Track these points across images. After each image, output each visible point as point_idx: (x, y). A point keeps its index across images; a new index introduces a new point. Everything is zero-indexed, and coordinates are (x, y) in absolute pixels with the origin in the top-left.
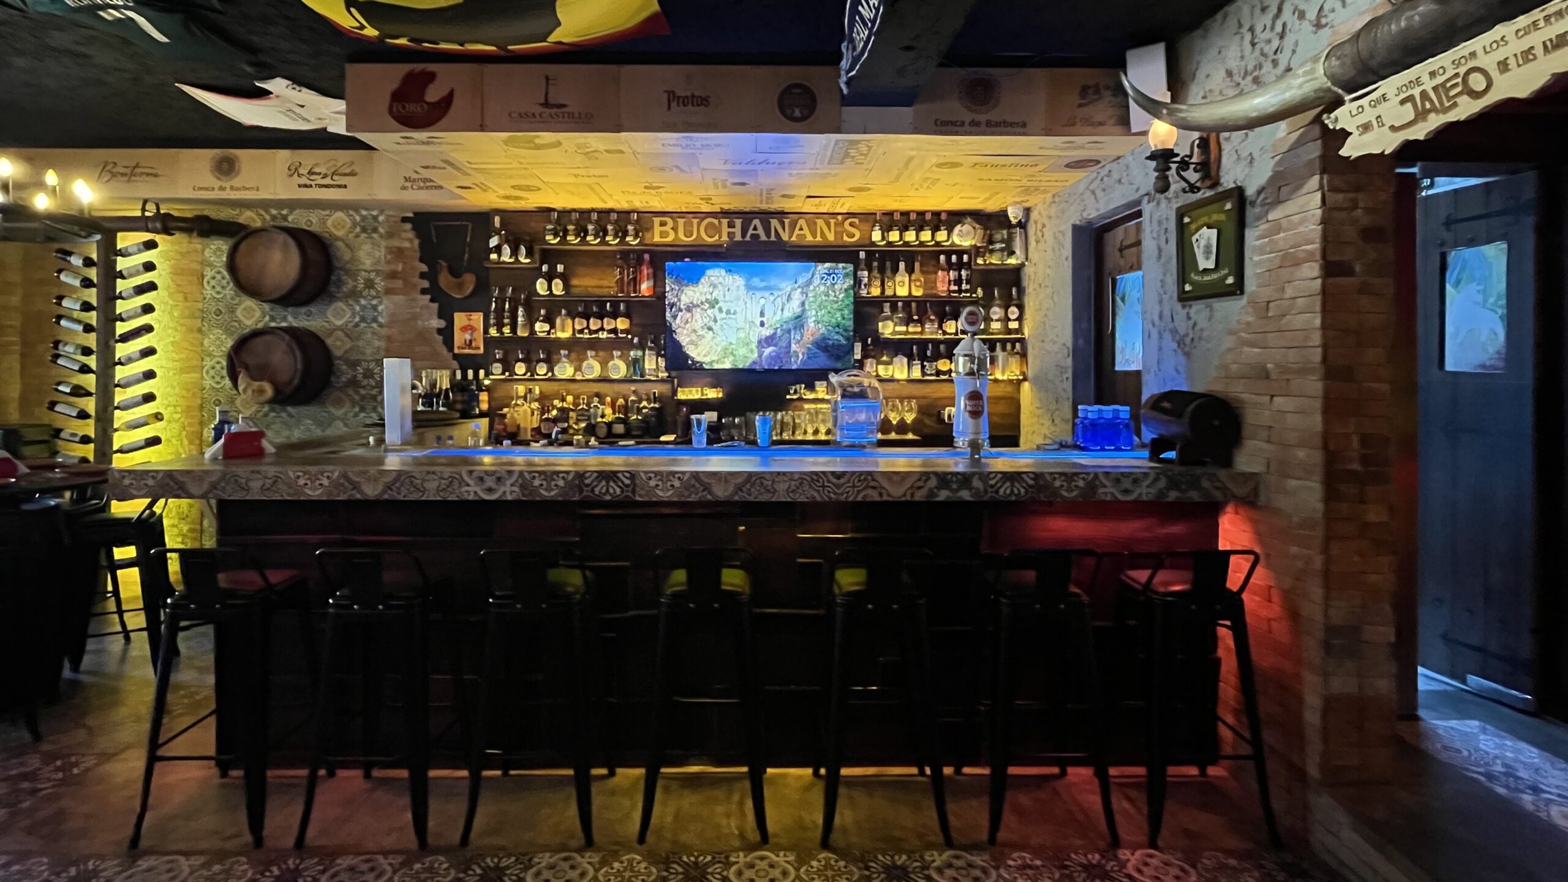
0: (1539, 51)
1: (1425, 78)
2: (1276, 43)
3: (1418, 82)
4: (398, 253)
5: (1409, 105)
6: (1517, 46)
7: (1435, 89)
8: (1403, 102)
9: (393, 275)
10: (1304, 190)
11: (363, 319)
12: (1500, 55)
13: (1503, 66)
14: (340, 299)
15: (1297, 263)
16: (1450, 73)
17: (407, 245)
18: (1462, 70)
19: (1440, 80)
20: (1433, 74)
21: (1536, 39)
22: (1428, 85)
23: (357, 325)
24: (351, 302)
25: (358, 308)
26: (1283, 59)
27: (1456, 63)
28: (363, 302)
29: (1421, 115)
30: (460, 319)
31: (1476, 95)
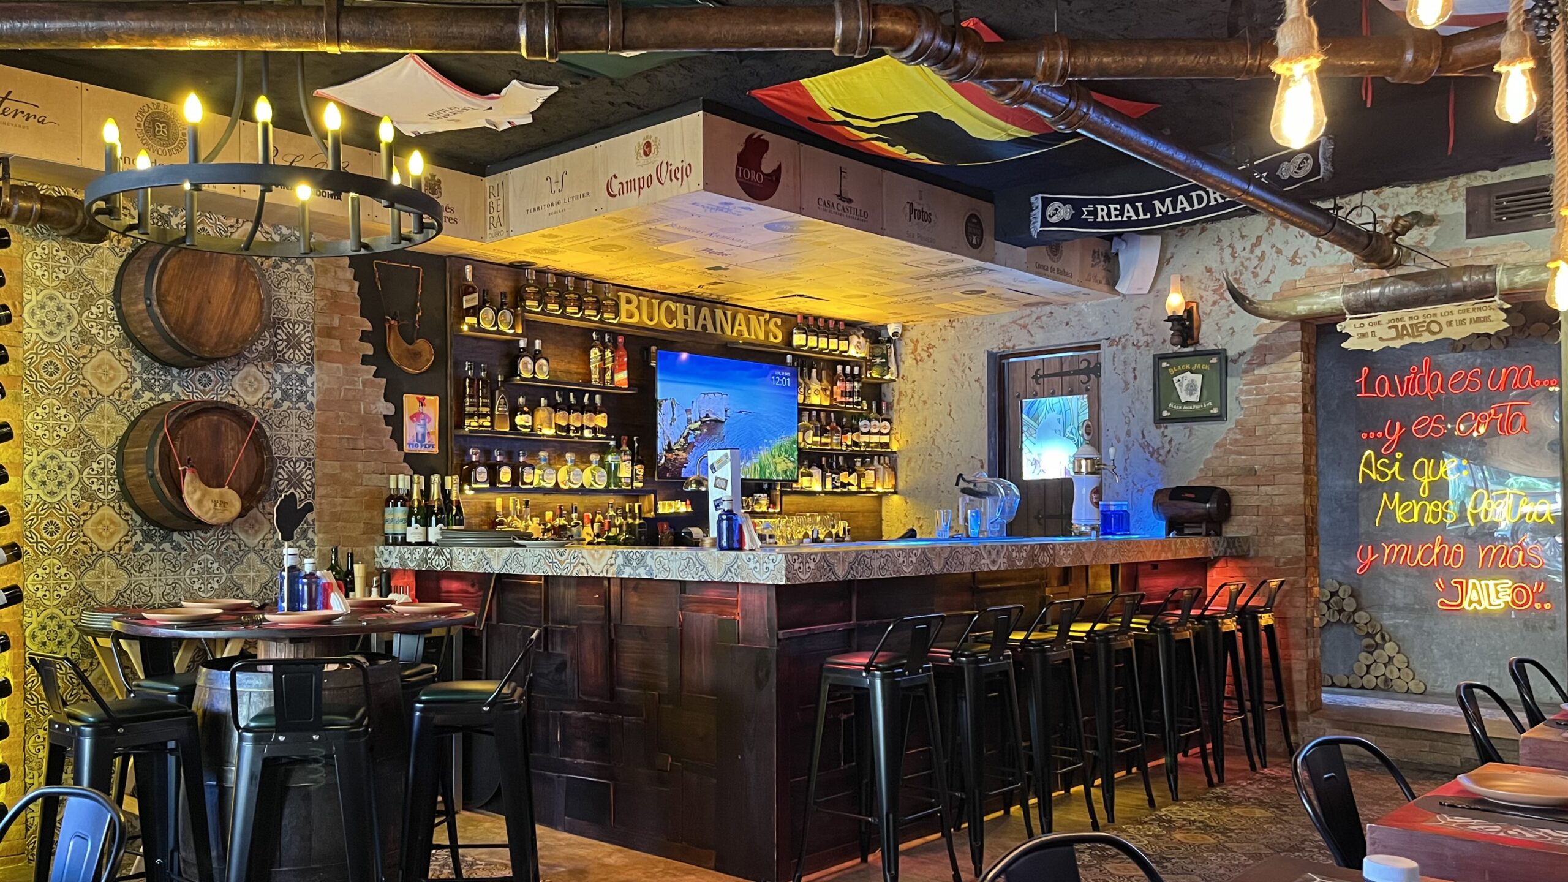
0: (1468, 321)
1: (1406, 319)
2: (1255, 262)
3: (1402, 319)
4: (334, 300)
5: (1394, 330)
6: (1457, 317)
7: (1411, 325)
8: (1390, 327)
9: (328, 332)
10: (1288, 359)
11: (286, 395)
12: (1449, 318)
13: (1449, 323)
14: (252, 362)
15: (1282, 403)
16: (1421, 320)
17: (345, 288)
18: (1428, 320)
19: (1415, 322)
20: (1411, 318)
21: (1467, 316)
22: (1407, 322)
23: (277, 405)
24: (268, 368)
25: (278, 378)
26: (1263, 275)
27: (1425, 316)
28: (286, 369)
29: (1400, 336)
30: (410, 402)
31: (1432, 333)
